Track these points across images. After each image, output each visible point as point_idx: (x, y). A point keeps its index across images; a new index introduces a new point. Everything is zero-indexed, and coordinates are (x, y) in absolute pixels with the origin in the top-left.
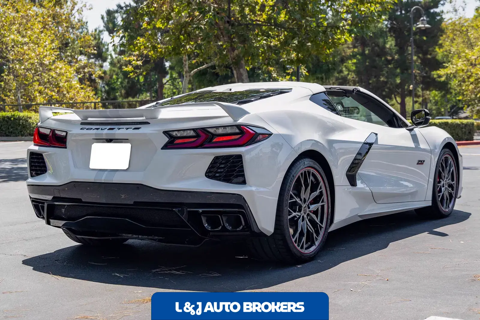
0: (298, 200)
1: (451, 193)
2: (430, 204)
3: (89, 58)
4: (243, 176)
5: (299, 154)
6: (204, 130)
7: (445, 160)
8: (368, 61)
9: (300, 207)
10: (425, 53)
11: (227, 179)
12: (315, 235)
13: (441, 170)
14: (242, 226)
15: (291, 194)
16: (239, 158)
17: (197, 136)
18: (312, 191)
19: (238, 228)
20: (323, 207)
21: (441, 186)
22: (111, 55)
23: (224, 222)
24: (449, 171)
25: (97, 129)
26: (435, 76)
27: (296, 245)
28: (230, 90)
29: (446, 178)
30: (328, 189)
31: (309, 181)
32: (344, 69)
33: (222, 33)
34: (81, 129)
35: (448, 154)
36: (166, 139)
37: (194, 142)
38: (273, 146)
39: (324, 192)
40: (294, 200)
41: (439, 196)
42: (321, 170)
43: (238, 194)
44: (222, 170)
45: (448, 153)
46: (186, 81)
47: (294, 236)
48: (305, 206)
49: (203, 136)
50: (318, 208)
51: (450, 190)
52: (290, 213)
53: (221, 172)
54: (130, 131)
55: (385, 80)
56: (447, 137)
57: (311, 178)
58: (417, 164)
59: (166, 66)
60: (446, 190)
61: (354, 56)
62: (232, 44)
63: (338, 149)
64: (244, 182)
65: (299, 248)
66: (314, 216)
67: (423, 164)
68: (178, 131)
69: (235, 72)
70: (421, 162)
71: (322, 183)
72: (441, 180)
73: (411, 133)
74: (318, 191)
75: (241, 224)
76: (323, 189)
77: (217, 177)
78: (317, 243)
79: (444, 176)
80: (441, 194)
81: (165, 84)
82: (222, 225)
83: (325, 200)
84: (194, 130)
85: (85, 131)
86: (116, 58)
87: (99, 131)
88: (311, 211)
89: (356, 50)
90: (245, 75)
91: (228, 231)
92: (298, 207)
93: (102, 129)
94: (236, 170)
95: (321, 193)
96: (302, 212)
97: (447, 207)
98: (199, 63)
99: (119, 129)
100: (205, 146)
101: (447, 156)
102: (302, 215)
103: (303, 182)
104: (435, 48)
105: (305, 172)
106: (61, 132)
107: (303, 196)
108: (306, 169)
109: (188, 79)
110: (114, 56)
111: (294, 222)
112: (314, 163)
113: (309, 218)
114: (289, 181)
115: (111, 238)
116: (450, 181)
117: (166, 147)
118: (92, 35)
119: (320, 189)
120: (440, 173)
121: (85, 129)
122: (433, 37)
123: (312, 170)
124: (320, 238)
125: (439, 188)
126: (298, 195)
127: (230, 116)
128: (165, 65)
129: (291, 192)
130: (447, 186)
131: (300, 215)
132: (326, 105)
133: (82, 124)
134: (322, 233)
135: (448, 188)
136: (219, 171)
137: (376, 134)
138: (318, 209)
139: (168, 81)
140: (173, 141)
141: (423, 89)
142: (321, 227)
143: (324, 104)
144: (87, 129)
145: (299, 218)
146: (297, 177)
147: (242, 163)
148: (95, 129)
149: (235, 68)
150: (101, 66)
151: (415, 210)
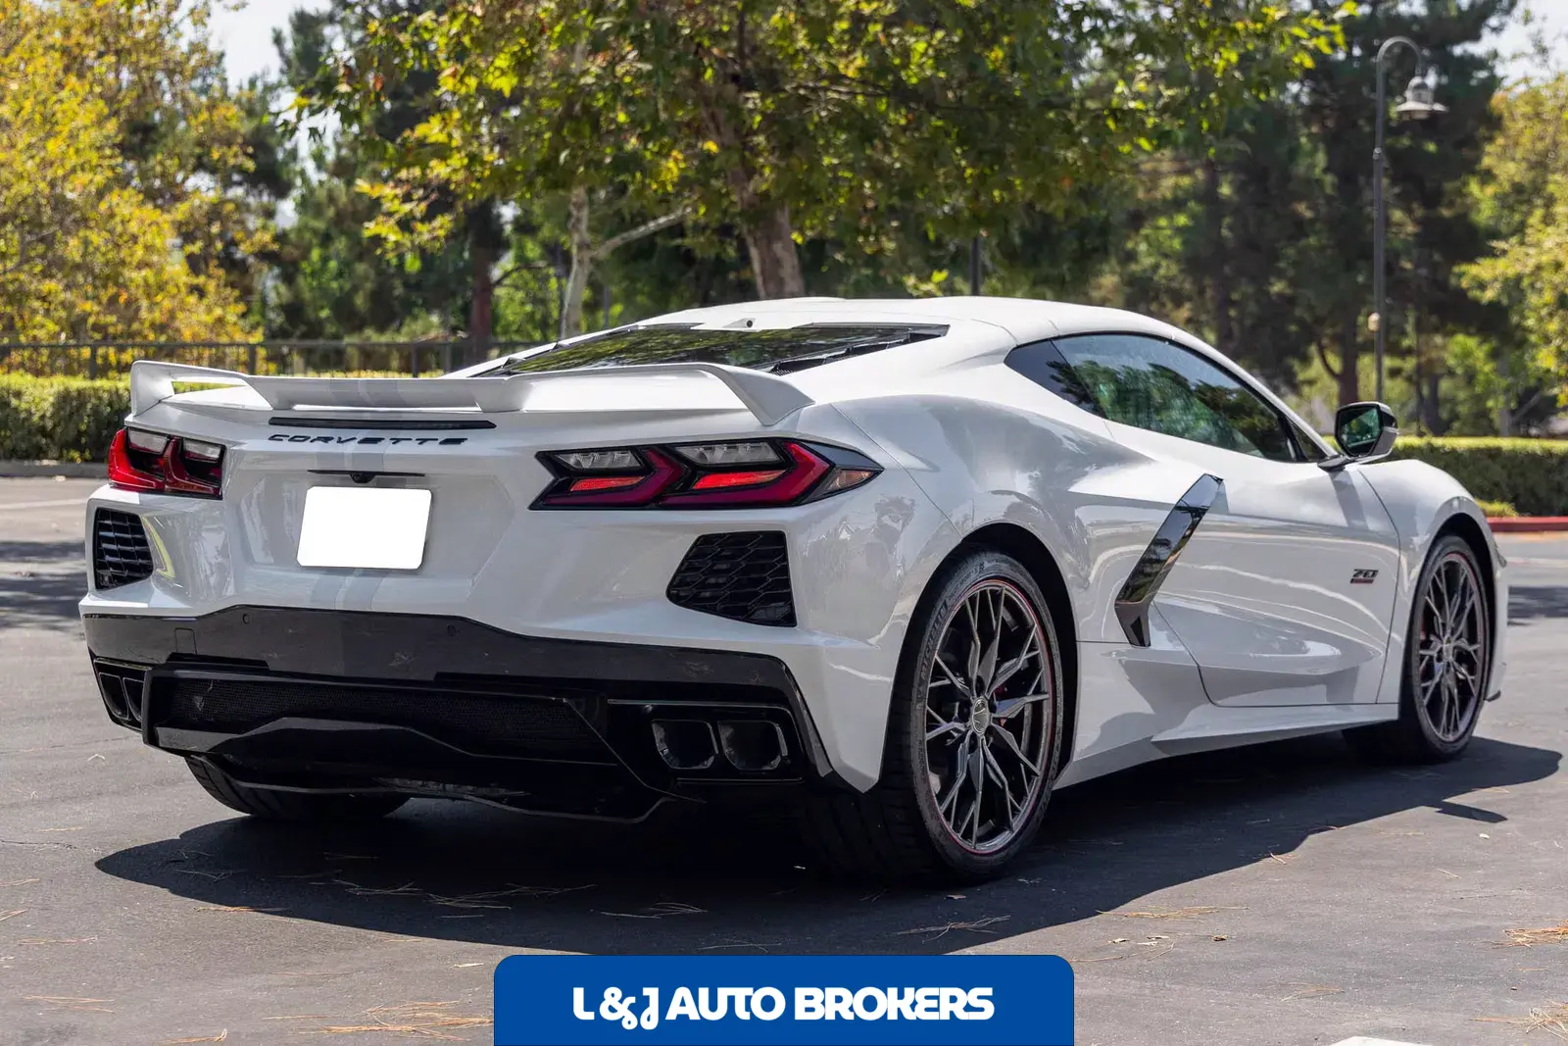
0: (959, 682)
1: (1465, 682)
2: (1392, 713)
3: (227, 184)
4: (788, 598)
5: (963, 536)
6: (667, 452)
7: (1446, 572)
8: (1227, 220)
9: (966, 705)
10: (1432, 199)
11: (737, 608)
12: (1009, 796)
13: (1433, 605)
14: (778, 759)
15: (936, 662)
16: (776, 542)
17: (645, 469)
18: (1005, 655)
19: (766, 764)
20: (1037, 707)
21: (1431, 657)
22: (303, 173)
23: (724, 742)
24: (1462, 608)
25: (326, 440)
26: (1465, 283)
27: (949, 827)
28: (750, 324)
29: (1449, 631)
30: (1056, 651)
31: (995, 624)
32: (1143, 247)
33: (713, 117)
34: (272, 438)
35: (1458, 553)
36: (545, 478)
37: (631, 488)
38: (882, 509)
39: (1044, 661)
40: (947, 682)
41: (1425, 690)
42: (1033, 588)
43: (769, 656)
44: (721, 581)
45: (1457, 549)
46: (580, 277)
47: (941, 797)
48: (979, 701)
49: (663, 472)
50: (1023, 710)
51: (1464, 671)
52: (932, 724)
53: (717, 585)
54: (433, 449)
55: (1288, 291)
56: (1458, 498)
57: (1004, 613)
58: (1352, 581)
59: (503, 220)
60: (1448, 671)
61: (1177, 204)
62: (747, 153)
63: (1091, 525)
64: (789, 620)
65: (957, 837)
66: (1009, 737)
67: (1371, 582)
68: (585, 452)
69: (754, 253)
70: (1364, 577)
71: (1036, 632)
72: (1432, 638)
73: (1337, 479)
74: (1024, 656)
75: (777, 750)
76: (1041, 651)
77: (705, 599)
78: (1017, 823)
79: (1444, 625)
80: (1431, 684)
81: (499, 283)
82: (717, 752)
83: (1047, 686)
84: (634, 449)
85: (285, 446)
86: (321, 183)
87: (332, 447)
88: (997, 720)
89: (1186, 181)
90: (790, 266)
91: (735, 773)
92: (957, 704)
93: (340, 441)
94: (764, 580)
95: (1033, 662)
96: (972, 721)
97: (1451, 727)
98: (628, 217)
99: (396, 441)
100: (669, 501)
101: (1454, 558)
102: (969, 733)
103: (975, 627)
104: (1466, 184)
105: (983, 594)
106: (203, 446)
107: (975, 672)
108: (988, 586)
109: (586, 272)
110: (315, 176)
111: (943, 754)
112: (1012, 564)
113: (991, 739)
114: (932, 622)
115: (351, 792)
116: (1464, 644)
117: (545, 501)
118: (238, 102)
119: (1029, 651)
120: (1428, 614)
121: (285, 440)
122: (1461, 144)
123: (1007, 589)
124: (1025, 809)
125: (1424, 664)
126: (960, 668)
127: (750, 408)
128: (499, 216)
129: (936, 656)
130: (1451, 659)
131: (963, 729)
132: (1059, 381)
133: (275, 421)
134: (1031, 793)
135: (1456, 664)
136: (712, 580)
137: (1219, 481)
138: (1022, 712)
139: (507, 275)
140: (567, 484)
141: (1420, 328)
142: (1030, 773)
143: (1053, 377)
144: (292, 439)
145: (962, 739)
146: (957, 608)
147: (785, 559)
148: (319, 439)
149: (755, 240)
150: (269, 214)
151: (1344, 731)
